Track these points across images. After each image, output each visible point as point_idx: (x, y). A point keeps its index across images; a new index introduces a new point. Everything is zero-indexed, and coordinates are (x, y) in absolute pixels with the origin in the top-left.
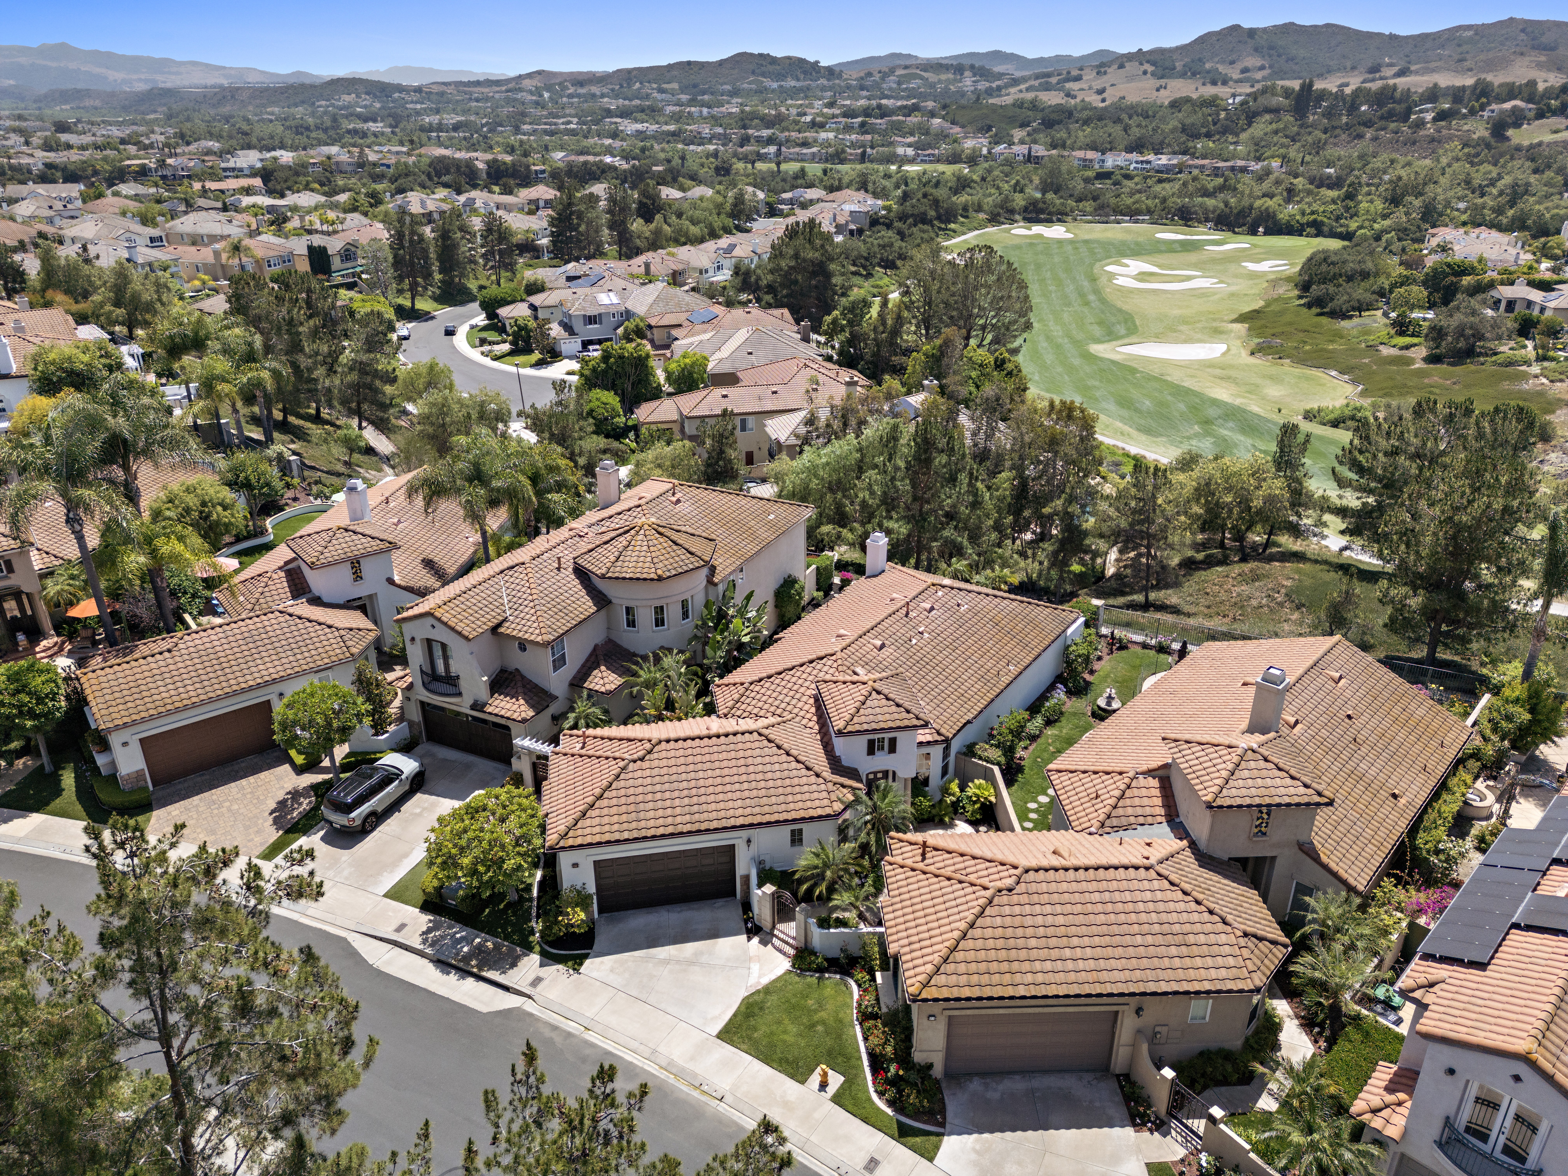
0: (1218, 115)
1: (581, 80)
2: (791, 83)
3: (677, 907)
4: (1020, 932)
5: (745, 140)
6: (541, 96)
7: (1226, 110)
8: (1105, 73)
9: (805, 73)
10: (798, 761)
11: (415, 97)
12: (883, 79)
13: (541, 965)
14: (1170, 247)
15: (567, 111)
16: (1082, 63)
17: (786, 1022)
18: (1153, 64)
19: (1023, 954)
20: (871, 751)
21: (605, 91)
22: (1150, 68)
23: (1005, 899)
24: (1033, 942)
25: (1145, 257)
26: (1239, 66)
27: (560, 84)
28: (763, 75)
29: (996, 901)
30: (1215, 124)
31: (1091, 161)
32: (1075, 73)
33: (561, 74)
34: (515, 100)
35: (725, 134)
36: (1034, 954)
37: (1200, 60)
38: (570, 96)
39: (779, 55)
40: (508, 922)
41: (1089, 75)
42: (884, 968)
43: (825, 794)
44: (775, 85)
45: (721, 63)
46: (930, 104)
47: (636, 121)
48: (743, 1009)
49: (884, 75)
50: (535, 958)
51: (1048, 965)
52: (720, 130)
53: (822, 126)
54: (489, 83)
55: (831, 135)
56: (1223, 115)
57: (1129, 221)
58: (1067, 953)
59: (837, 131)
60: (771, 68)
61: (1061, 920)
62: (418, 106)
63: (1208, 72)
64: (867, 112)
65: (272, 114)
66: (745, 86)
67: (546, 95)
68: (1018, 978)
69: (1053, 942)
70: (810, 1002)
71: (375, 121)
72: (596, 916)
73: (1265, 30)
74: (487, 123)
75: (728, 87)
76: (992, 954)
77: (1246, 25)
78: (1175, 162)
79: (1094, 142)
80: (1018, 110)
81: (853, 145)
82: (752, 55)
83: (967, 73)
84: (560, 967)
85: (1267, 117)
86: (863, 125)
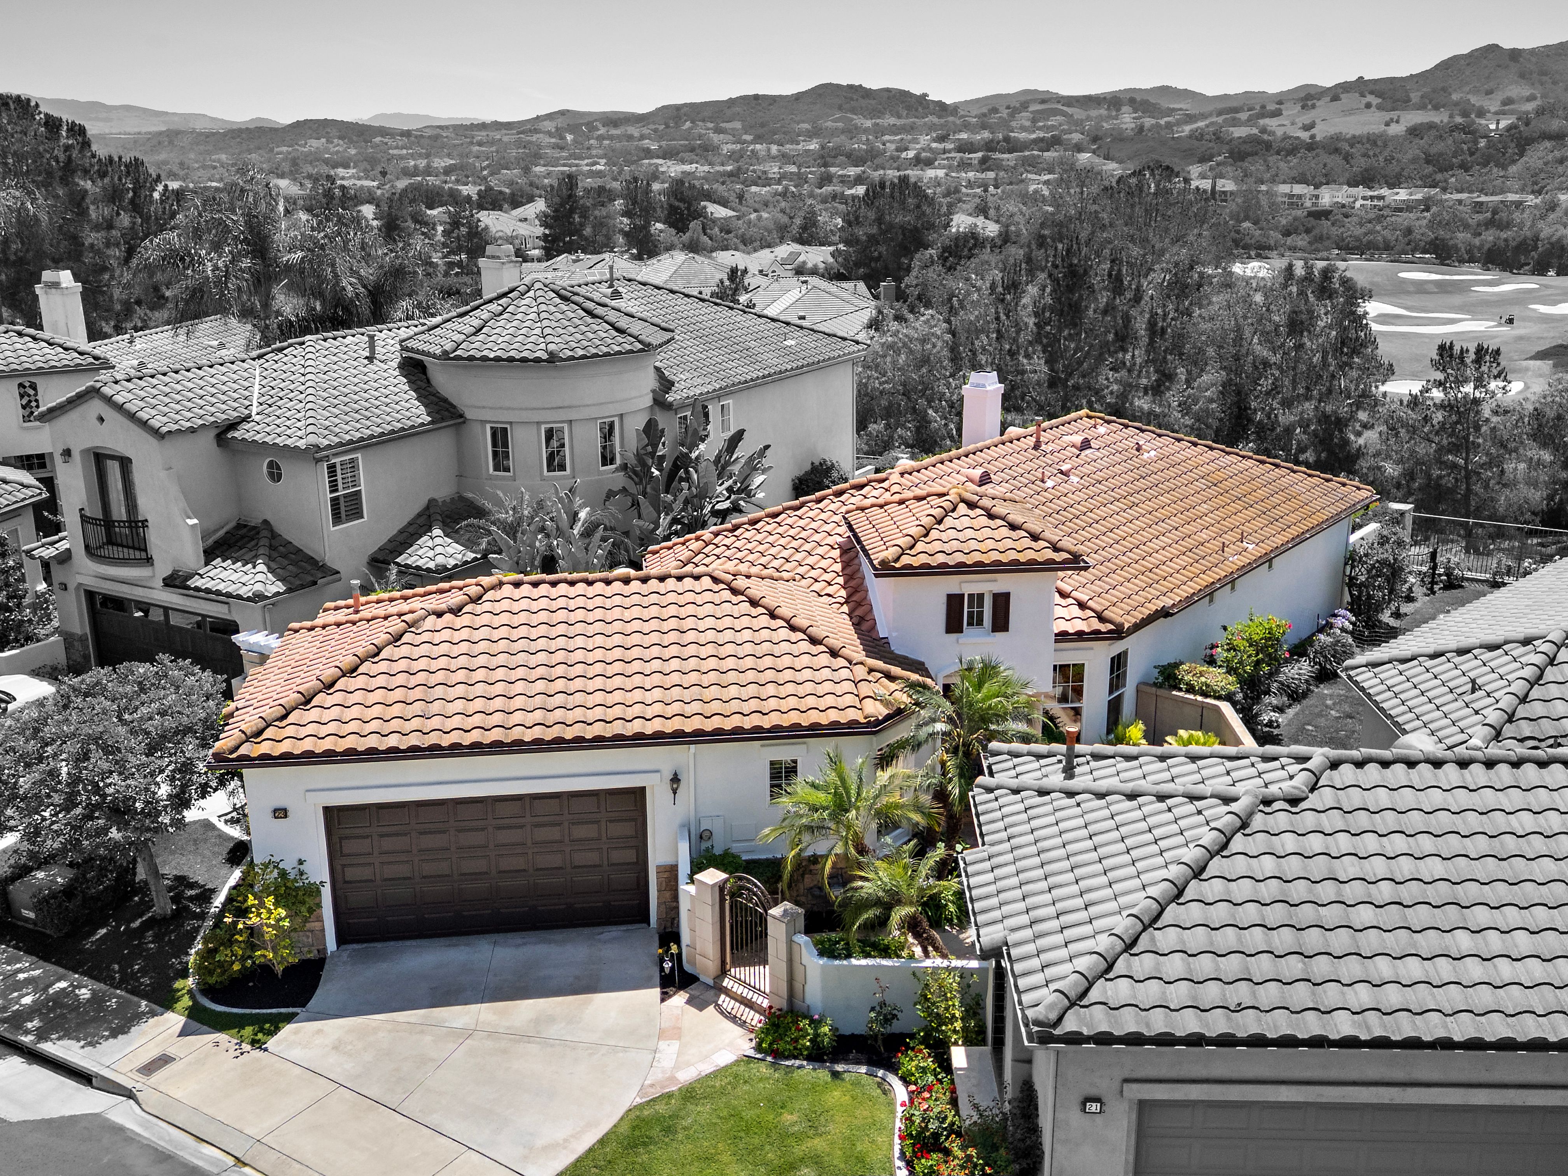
0: (1476, 142)
1: (614, 120)
2: (890, 120)
3: (516, 938)
4: (1327, 891)
5: (826, 180)
6: (563, 138)
7: (1486, 136)
8: (1313, 106)
9: (909, 108)
10: (793, 628)
11: (402, 141)
12: (1012, 115)
13: (184, 1033)
14: (1420, 287)
15: (594, 152)
16: (1281, 99)
17: (725, 1158)
18: (1379, 95)
19: (1340, 941)
20: (954, 625)
21: (646, 131)
22: (1375, 100)
23: (1282, 820)
24: (1365, 915)
25: (1386, 299)
26: (1499, 96)
27: (587, 124)
28: (853, 111)
29: (1258, 821)
30: (1472, 154)
31: (1300, 197)
32: (1271, 107)
33: (590, 114)
34: (530, 142)
35: (799, 174)
36: (1371, 941)
37: (1444, 89)
38: (601, 138)
39: (875, 86)
40: (139, 951)
41: (1291, 110)
42: (973, 1038)
43: (848, 686)
44: (868, 123)
45: (798, 97)
46: (1076, 137)
47: (683, 162)
48: (624, 1129)
49: (1014, 111)
50: (175, 1020)
51: (1413, 969)
52: (793, 169)
53: (929, 163)
54: (498, 126)
55: (941, 173)
56: (1482, 143)
57: (1360, 259)
58: (1463, 941)
59: (950, 168)
60: (863, 103)
61: (1434, 868)
62: (404, 151)
63: (1456, 104)
64: (990, 146)
65: (219, 161)
66: (829, 124)
67: (569, 137)
68: (1331, 995)
69: (1421, 916)
70: (788, 1118)
71: (346, 166)
72: (331, 944)
73: (1532, 51)
74: (488, 166)
75: (806, 126)
76: (1256, 938)
77: (1507, 45)
78: (1419, 196)
79: (1303, 174)
80: (1196, 143)
81: (970, 184)
82: (839, 86)
83: (1125, 109)
84: (222, 1037)
85: (1548, 144)
86: (984, 161)
